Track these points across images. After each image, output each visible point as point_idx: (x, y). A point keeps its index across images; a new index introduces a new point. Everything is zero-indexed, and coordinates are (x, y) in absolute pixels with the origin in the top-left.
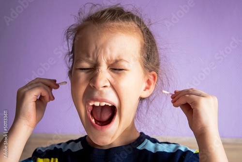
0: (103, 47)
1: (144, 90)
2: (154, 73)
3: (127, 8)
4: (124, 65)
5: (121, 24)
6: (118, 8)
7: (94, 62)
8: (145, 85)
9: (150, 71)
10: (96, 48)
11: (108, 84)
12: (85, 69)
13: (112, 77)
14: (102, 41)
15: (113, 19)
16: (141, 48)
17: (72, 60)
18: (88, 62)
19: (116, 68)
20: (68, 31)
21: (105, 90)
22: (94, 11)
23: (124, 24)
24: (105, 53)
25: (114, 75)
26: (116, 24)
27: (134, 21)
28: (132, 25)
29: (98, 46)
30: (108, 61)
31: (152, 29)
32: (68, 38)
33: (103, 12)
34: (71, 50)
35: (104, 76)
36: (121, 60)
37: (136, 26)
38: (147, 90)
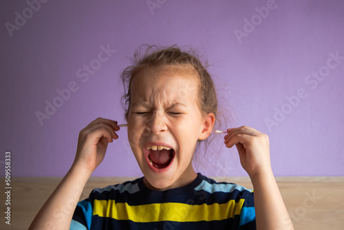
0: (160, 91)
1: (203, 132)
2: (212, 114)
3: (184, 49)
4: (181, 108)
5: (177, 67)
6: (174, 49)
7: (151, 106)
8: (203, 127)
9: (208, 113)
10: (153, 92)
11: (166, 128)
12: (142, 113)
13: (170, 120)
14: (159, 84)
15: (169, 62)
16: (199, 90)
17: (128, 102)
18: (145, 106)
19: (173, 112)
20: (124, 73)
21: (163, 134)
22: (150, 52)
23: (180, 66)
24: (162, 97)
25: (171, 118)
26: (173, 66)
27: (191, 63)
28: (189, 67)
29: (155, 91)
30: (164, 104)
31: (210, 70)
32: (124, 80)
33: (159, 54)
34: (127, 93)
35: (162, 120)
36: (177, 104)
37: (193, 68)
38: (205, 133)
